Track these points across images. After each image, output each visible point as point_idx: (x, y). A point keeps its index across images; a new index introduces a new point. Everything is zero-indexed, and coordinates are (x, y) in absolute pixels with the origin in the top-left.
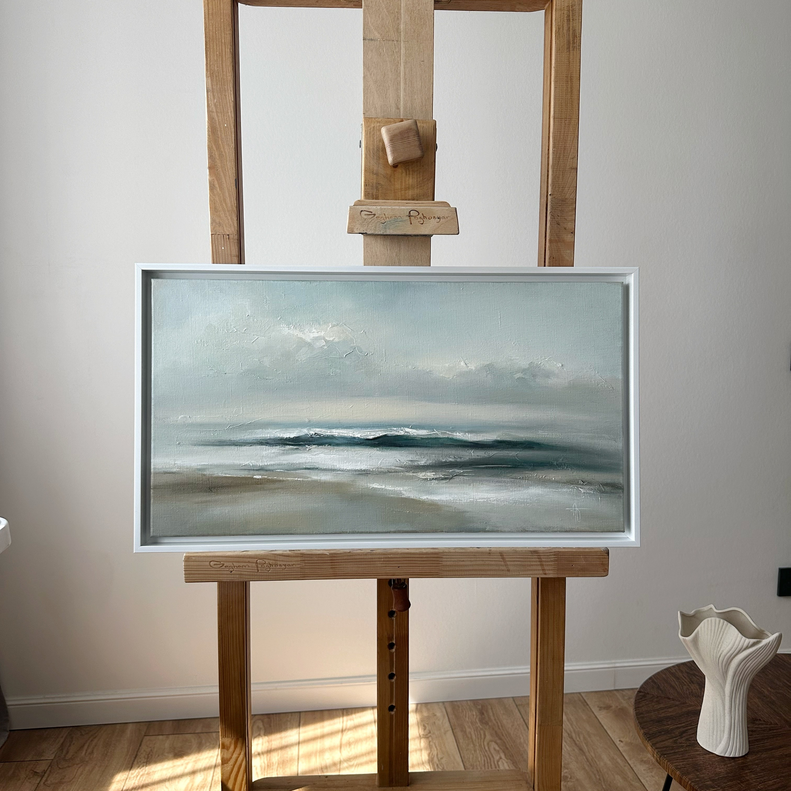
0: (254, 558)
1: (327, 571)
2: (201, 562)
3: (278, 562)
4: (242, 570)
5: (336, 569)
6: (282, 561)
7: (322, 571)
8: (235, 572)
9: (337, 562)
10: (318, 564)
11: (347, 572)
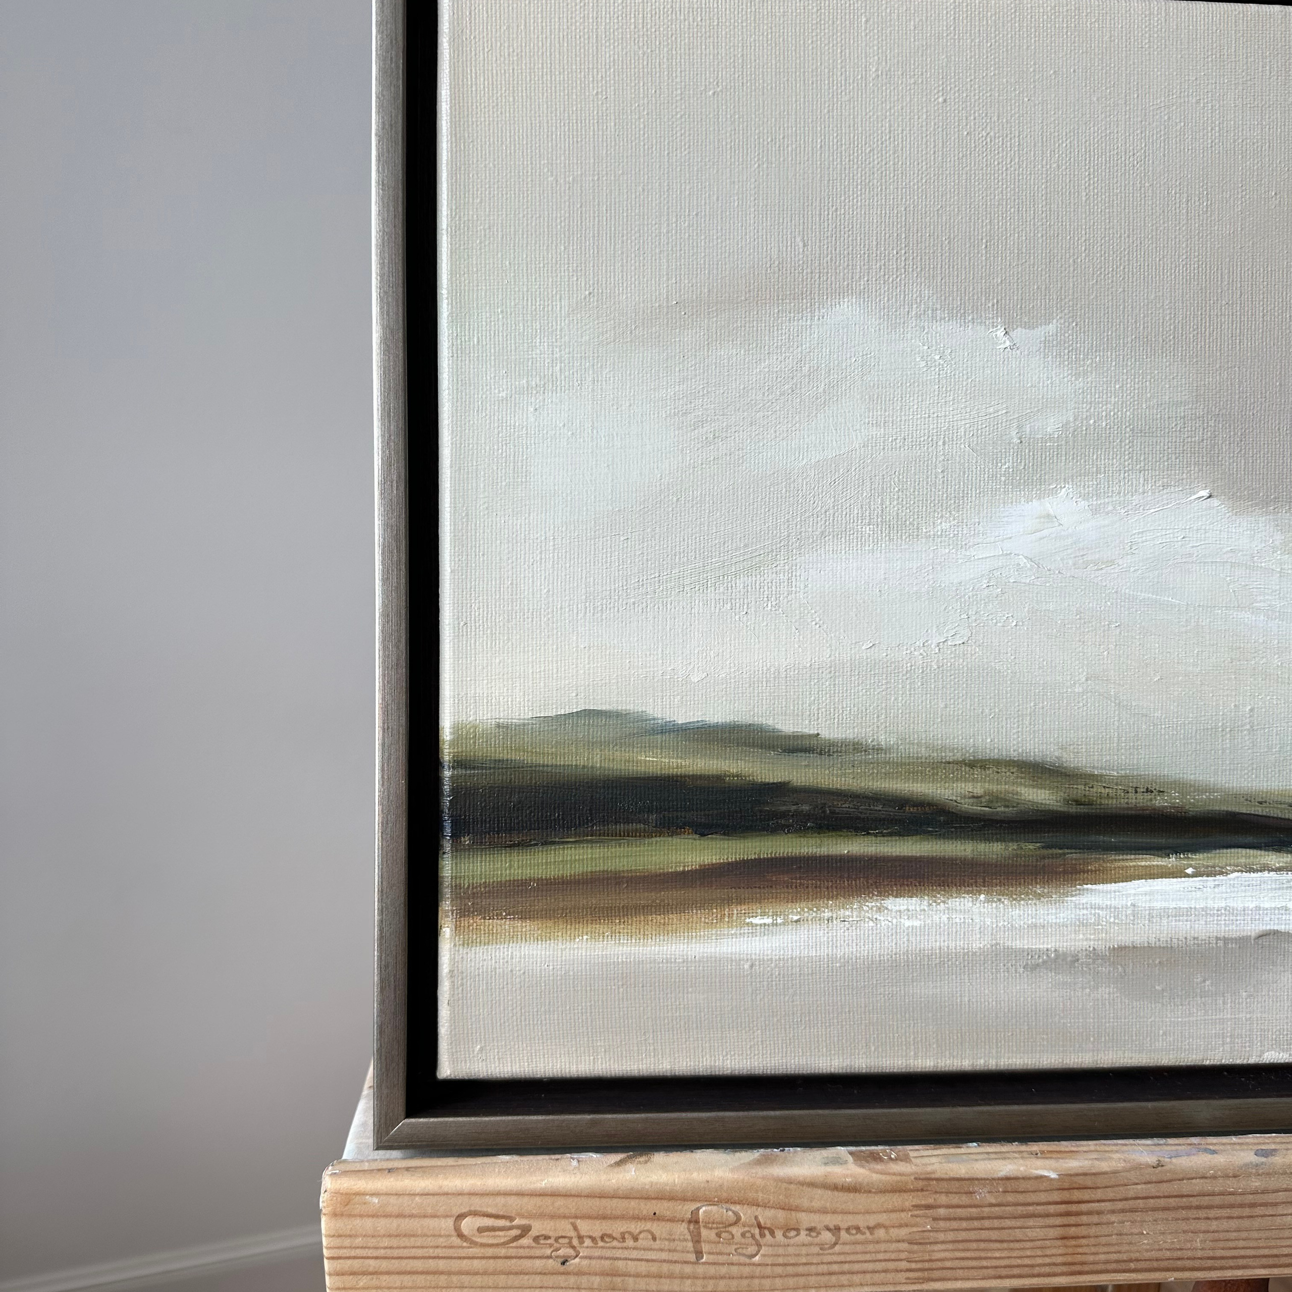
0: (684, 1199)
1: (1039, 1253)
2: (411, 1216)
3: (802, 1216)
4: (619, 1253)
5: (1084, 1241)
6: (823, 1211)
7: (1015, 1254)
8: (585, 1262)
9: (1089, 1213)
10: (996, 1223)
11: (1134, 1256)
